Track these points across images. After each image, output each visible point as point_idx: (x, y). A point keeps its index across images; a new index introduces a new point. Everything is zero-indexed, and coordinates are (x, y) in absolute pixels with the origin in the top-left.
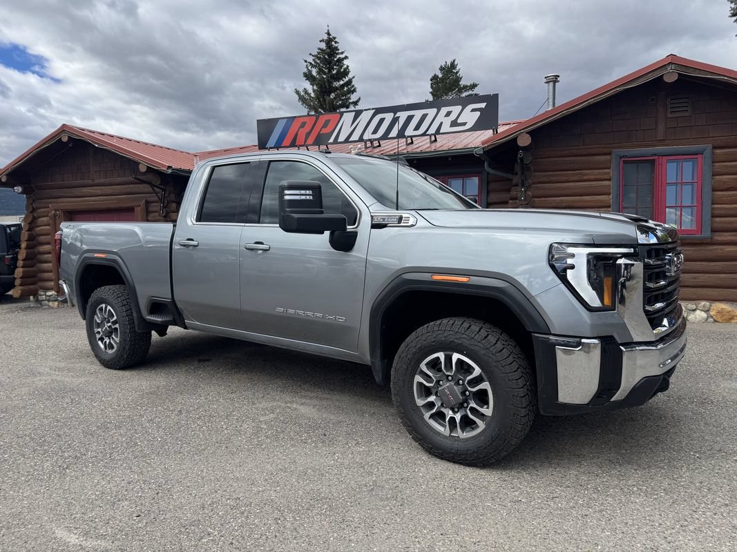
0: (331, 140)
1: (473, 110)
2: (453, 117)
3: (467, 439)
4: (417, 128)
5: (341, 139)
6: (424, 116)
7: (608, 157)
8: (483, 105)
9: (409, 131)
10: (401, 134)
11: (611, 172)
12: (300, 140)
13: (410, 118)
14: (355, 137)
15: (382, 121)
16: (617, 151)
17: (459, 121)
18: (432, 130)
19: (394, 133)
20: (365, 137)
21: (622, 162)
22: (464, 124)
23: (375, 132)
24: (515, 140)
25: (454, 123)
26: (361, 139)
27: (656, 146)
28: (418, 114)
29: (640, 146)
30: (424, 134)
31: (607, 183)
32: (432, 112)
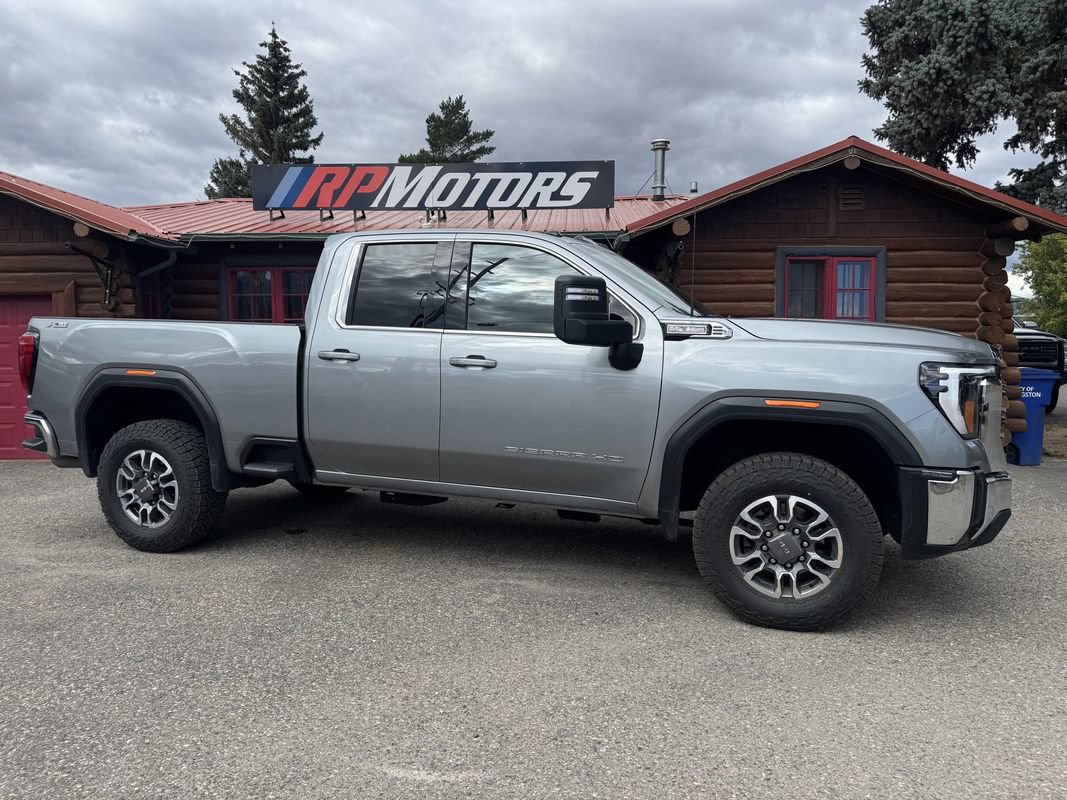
0: (375, 204)
1: (581, 180)
2: (554, 187)
3: (806, 599)
4: (504, 197)
5: (391, 202)
6: (514, 183)
7: (771, 254)
8: (594, 175)
9: (492, 201)
10: (481, 204)
11: (775, 273)
12: (325, 198)
13: (494, 184)
14: (413, 202)
15: (453, 183)
16: (781, 248)
17: (562, 193)
18: (525, 203)
19: (471, 201)
20: (428, 204)
21: (787, 262)
22: (569, 198)
23: (443, 197)
25: (556, 196)
26: (421, 206)
27: (825, 244)
28: (506, 178)
29: (808, 243)
30: (514, 207)
32: (525, 177)
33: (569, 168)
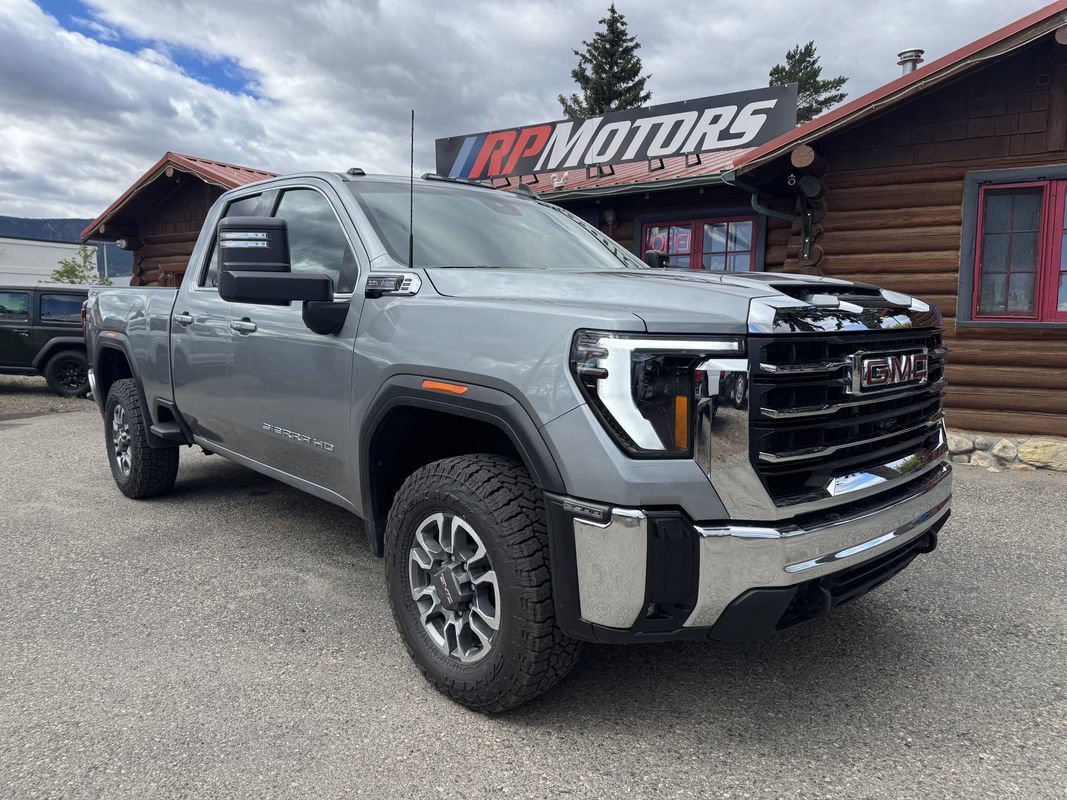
0: (538, 168)
1: (756, 112)
2: (722, 124)
3: (469, 666)
4: (666, 144)
5: (552, 165)
7: (958, 184)
8: (771, 104)
9: (655, 150)
10: (642, 155)
11: (964, 211)
12: (494, 170)
13: (656, 128)
14: (573, 161)
15: (613, 133)
16: (974, 174)
17: (732, 131)
18: (690, 147)
19: (630, 154)
20: (588, 161)
21: (982, 192)
22: (740, 135)
23: (602, 152)
24: (788, 156)
25: (725, 135)
26: (581, 164)
27: (1046, 162)
28: (668, 121)
29: (1016, 164)
30: (677, 154)
31: (954, 229)
32: (690, 117)
33: (740, 100)
